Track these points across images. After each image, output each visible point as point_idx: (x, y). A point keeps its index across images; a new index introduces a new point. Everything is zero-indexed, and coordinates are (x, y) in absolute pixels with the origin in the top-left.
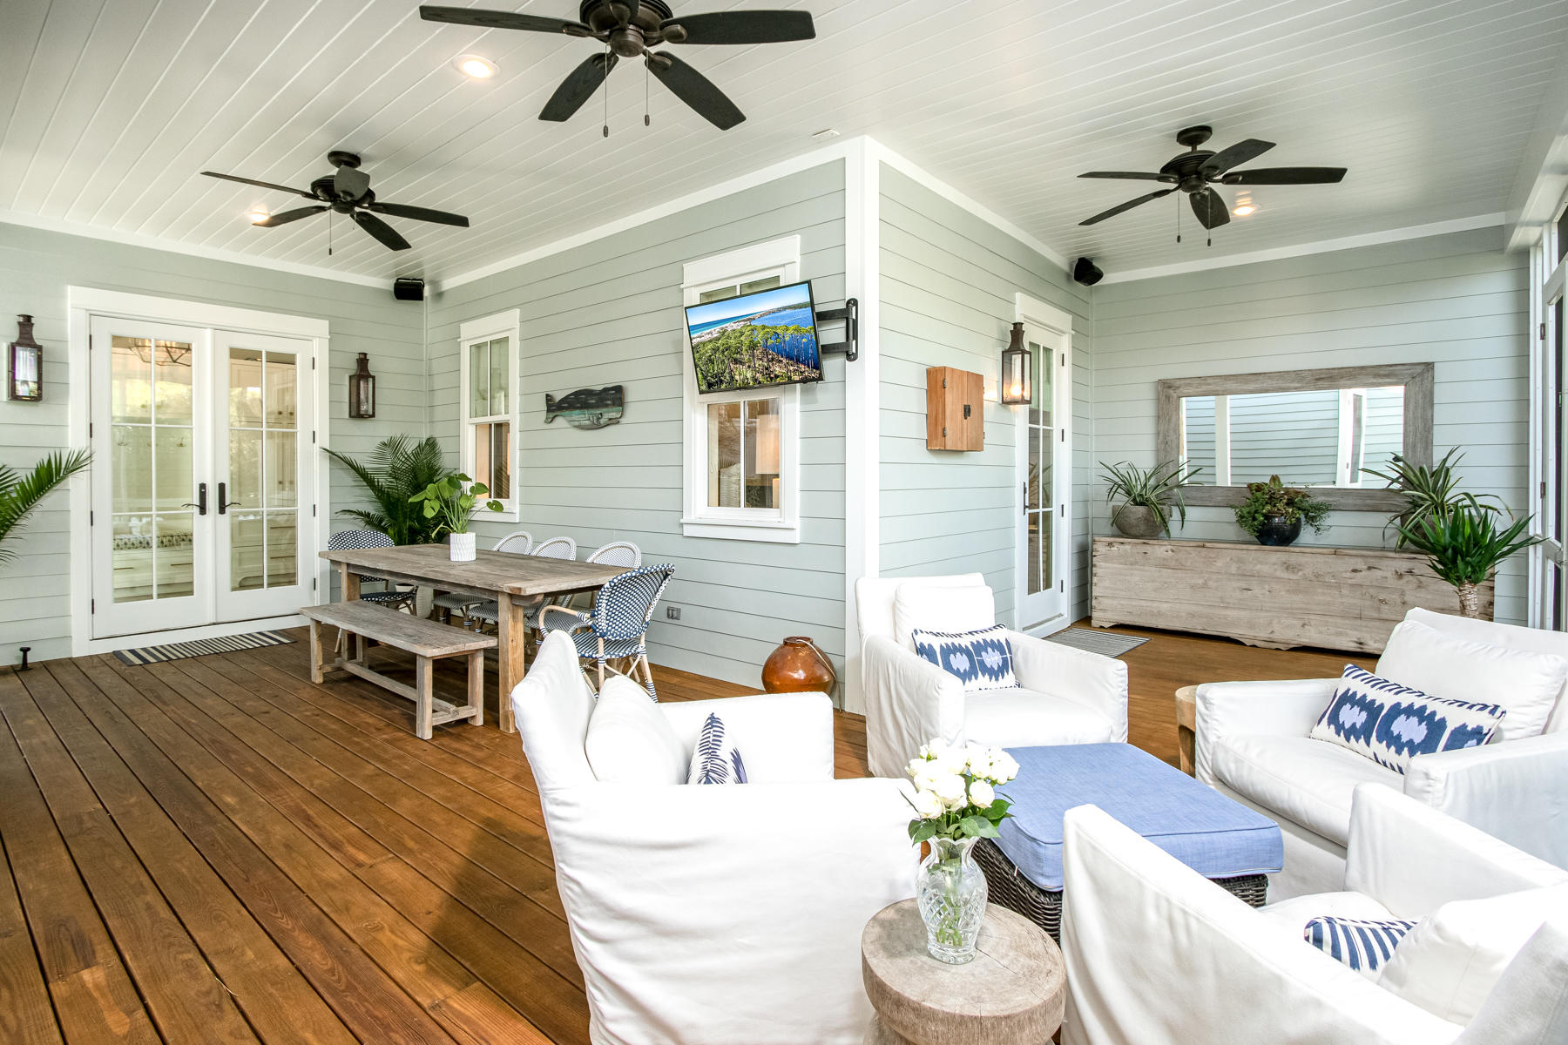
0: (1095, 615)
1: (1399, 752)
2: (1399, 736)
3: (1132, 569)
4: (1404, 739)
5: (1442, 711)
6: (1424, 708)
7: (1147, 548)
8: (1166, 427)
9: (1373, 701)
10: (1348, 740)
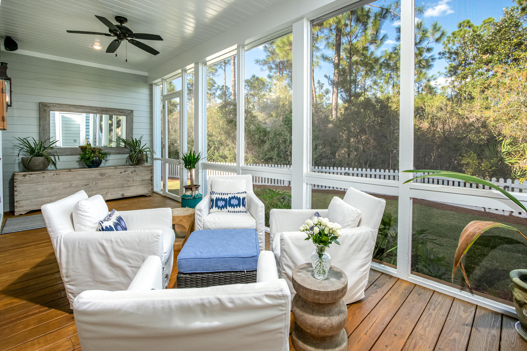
0: (16, 210)
1: (234, 208)
2: (233, 204)
3: (36, 185)
4: (234, 205)
5: (239, 196)
6: (234, 196)
7: (44, 175)
8: (44, 122)
9: (224, 198)
10: (221, 209)
